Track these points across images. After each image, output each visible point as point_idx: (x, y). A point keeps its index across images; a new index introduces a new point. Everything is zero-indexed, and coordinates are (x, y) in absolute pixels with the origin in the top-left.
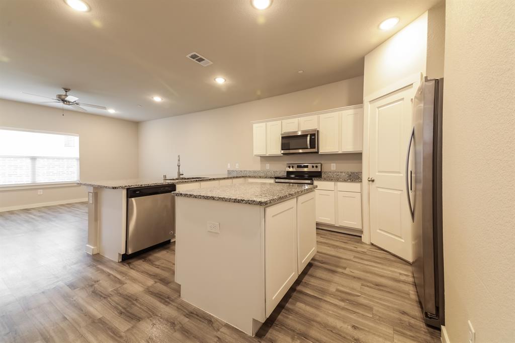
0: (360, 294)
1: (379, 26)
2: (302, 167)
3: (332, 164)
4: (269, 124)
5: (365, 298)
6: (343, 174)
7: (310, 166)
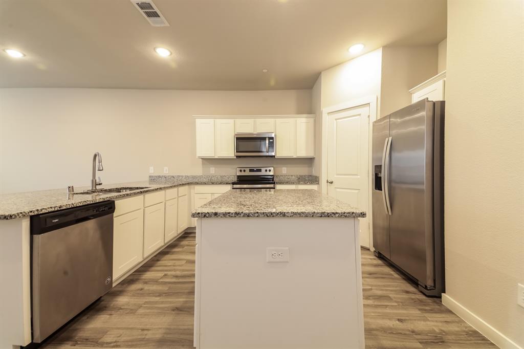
0: (370, 287)
1: (348, 50)
2: (255, 171)
3: (283, 168)
4: (218, 121)
5: (376, 289)
6: (294, 177)
7: (263, 170)
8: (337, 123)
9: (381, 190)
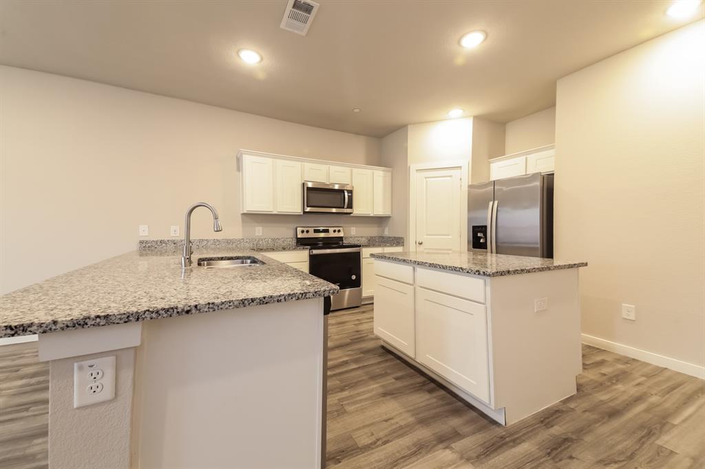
1: (448, 112)
2: (321, 232)
3: (352, 228)
6: (364, 239)
7: (331, 230)
8: (427, 181)
9: (486, 248)
